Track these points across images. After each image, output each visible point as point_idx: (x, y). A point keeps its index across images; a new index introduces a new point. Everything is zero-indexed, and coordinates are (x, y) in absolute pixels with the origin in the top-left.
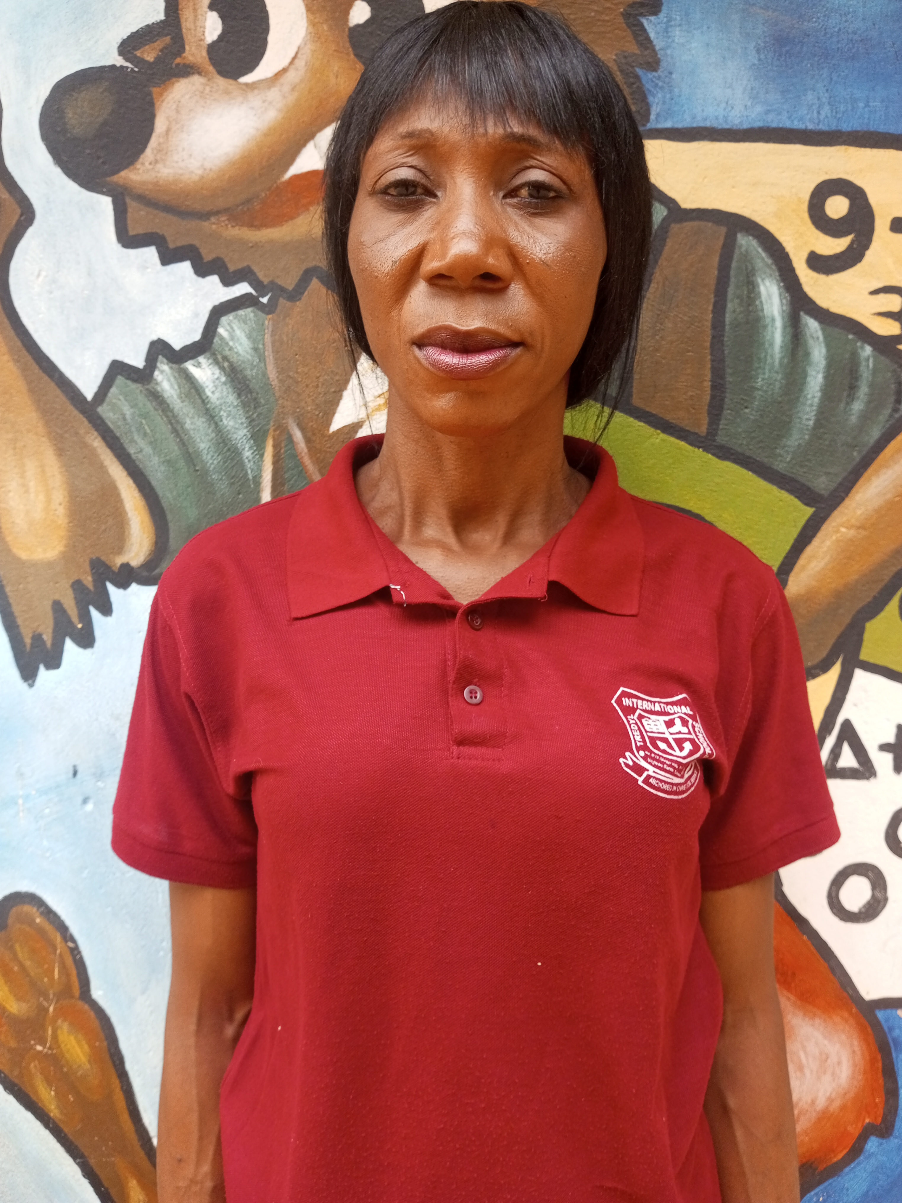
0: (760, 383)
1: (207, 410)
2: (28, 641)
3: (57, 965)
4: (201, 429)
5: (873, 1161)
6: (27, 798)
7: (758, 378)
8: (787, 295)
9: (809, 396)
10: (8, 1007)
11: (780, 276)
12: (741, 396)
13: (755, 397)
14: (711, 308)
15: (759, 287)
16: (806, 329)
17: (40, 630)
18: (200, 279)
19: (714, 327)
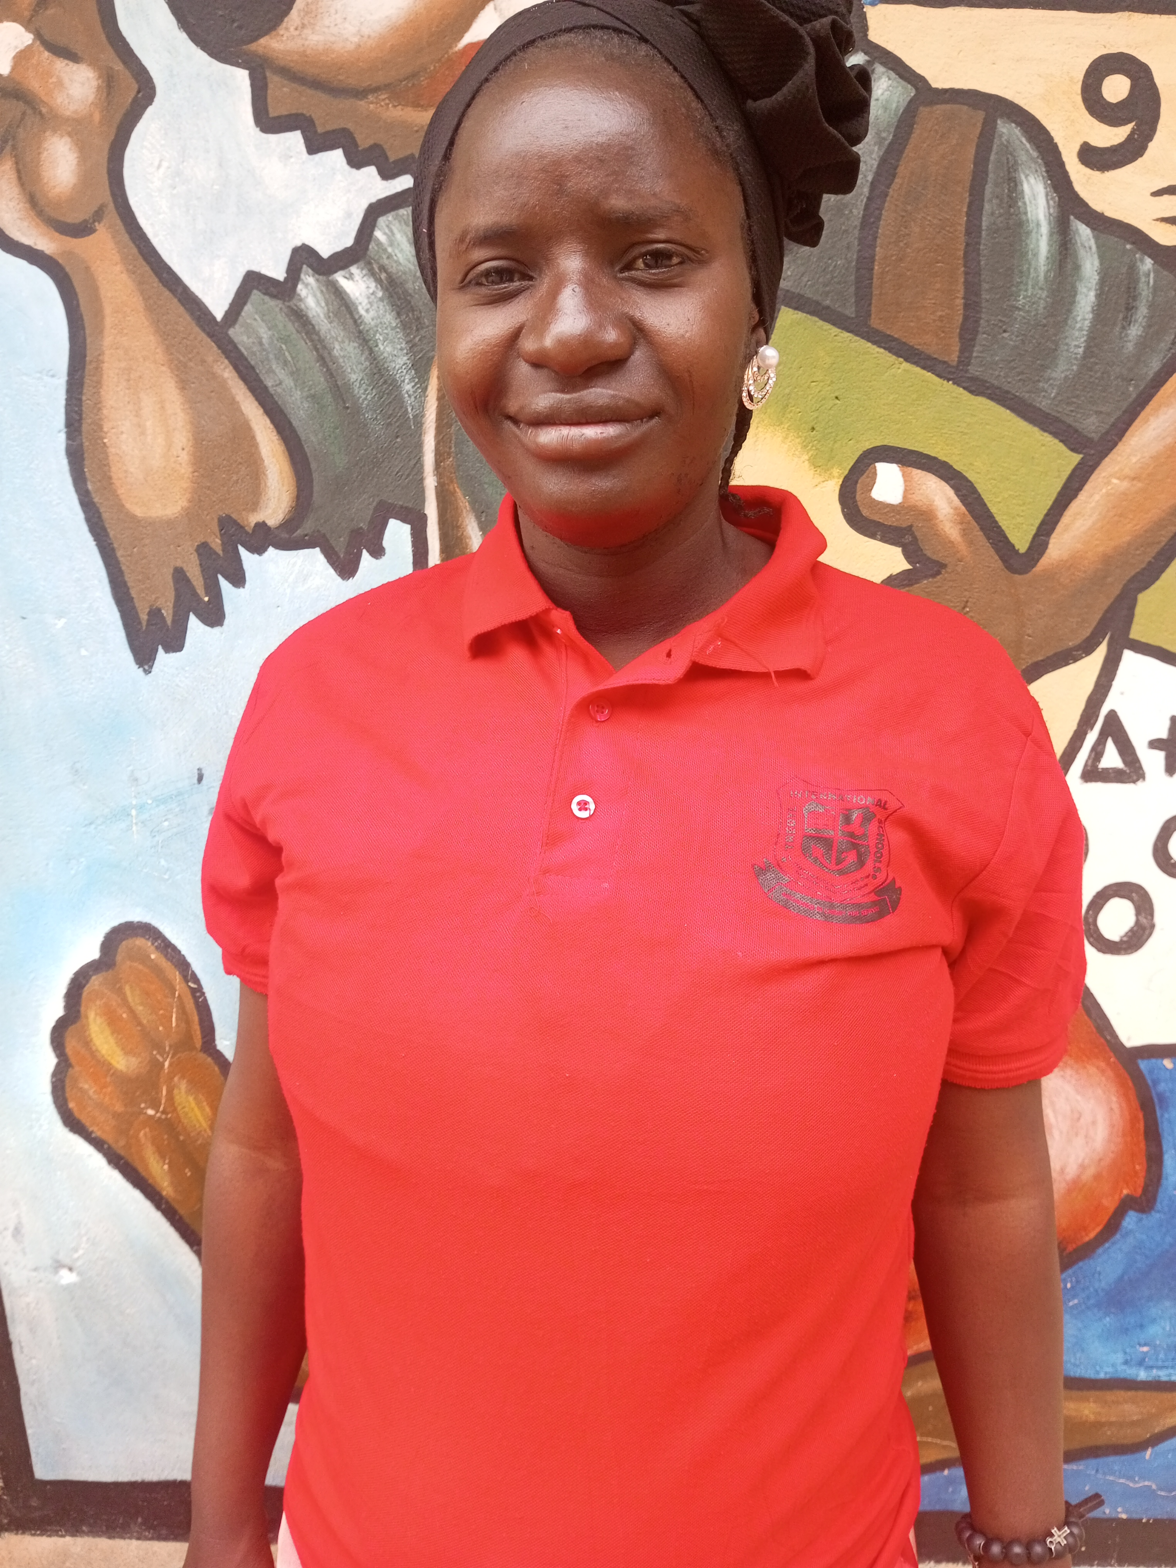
0: (1021, 301)
1: (360, 332)
2: (144, 617)
3: (174, 1010)
4: (353, 356)
5: (1130, 1240)
6: (141, 808)
7: (1020, 296)
8: (1055, 195)
9: (1079, 318)
10: (114, 1063)
11: (1047, 172)
12: (999, 317)
13: (1016, 319)
14: (965, 210)
15: (1022, 185)
16: (1077, 238)
17: (158, 604)
18: (354, 171)
19: (968, 233)
